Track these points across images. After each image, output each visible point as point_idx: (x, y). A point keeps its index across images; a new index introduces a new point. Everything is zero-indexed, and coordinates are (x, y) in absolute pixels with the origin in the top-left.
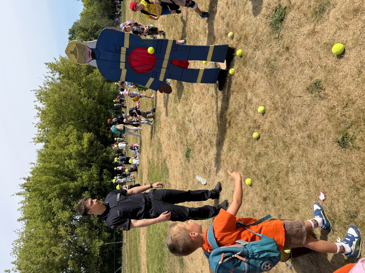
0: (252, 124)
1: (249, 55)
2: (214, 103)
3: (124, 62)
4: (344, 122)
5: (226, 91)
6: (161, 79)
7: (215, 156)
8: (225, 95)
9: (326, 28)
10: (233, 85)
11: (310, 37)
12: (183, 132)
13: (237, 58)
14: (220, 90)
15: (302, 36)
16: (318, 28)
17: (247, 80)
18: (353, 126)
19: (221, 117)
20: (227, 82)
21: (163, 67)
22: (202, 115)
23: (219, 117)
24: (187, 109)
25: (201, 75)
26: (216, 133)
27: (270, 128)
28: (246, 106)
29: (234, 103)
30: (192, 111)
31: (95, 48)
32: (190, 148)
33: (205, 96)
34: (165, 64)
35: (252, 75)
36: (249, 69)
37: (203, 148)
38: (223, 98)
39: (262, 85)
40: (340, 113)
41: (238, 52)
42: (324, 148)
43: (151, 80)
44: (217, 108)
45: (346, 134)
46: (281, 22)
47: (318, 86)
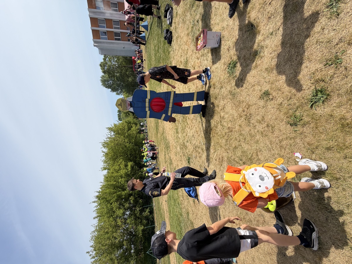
0: (227, 131)
2: (200, 126)
3: (148, 107)
4: (291, 109)
5: (207, 117)
6: (169, 114)
7: (206, 157)
8: (207, 119)
9: (264, 61)
12: (184, 148)
14: (203, 117)
18: (299, 109)
20: (207, 112)
21: (169, 107)
22: (194, 135)
23: (205, 133)
24: (185, 134)
25: (191, 109)
26: (205, 143)
28: (221, 121)
30: (188, 134)
31: (132, 101)
32: (190, 157)
34: (171, 105)
37: (198, 155)
38: (206, 121)
39: (229, 108)
40: (287, 104)
43: (164, 115)
44: (203, 128)
45: (295, 116)
46: (234, 69)
47: (267, 94)
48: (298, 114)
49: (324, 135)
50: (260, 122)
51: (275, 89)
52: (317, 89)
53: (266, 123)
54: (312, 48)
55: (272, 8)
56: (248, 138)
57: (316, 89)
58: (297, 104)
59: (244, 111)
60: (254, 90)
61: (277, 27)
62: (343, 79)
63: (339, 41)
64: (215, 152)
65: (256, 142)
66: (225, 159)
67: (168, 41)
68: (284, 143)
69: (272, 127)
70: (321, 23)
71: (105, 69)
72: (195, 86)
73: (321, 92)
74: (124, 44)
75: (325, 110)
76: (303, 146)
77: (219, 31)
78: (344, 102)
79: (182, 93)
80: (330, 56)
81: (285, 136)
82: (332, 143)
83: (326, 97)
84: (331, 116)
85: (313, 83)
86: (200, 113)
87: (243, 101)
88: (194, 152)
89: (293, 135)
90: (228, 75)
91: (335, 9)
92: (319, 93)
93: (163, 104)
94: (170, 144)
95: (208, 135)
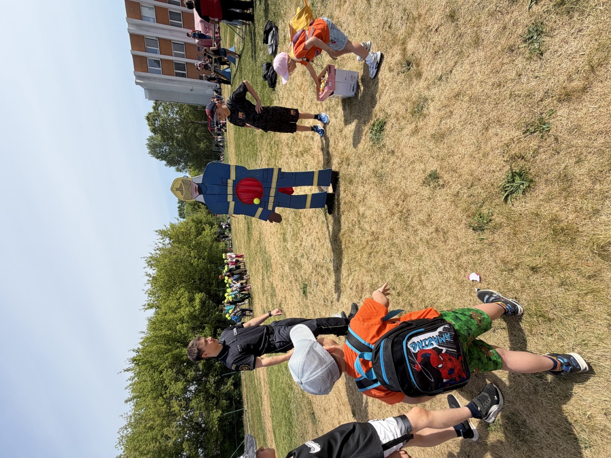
0: (370, 238)
1: (353, 173)
2: (325, 229)
3: (231, 195)
4: (474, 202)
5: (336, 213)
6: (270, 208)
7: (334, 284)
8: (335, 218)
10: (342, 205)
11: (414, 135)
12: (296, 268)
14: (329, 214)
15: (405, 138)
19: (335, 240)
21: (271, 195)
22: (314, 246)
23: (332, 241)
24: (297, 244)
25: (309, 200)
26: (332, 259)
28: (360, 221)
29: (346, 223)
30: (303, 244)
31: (201, 182)
32: (306, 283)
34: (273, 192)
35: (361, 190)
36: (357, 185)
37: (320, 279)
38: (335, 221)
39: (373, 198)
43: (260, 210)
44: (329, 233)
45: (480, 214)
46: (380, 133)
47: (434, 176)
48: (485, 211)
49: (527, 246)
50: (424, 224)
51: (447, 169)
52: (514, 171)
53: (434, 226)
54: (504, 105)
55: (440, 37)
56: (405, 251)
57: (512, 170)
58: (484, 195)
59: (397, 205)
60: (413, 170)
61: (449, 69)
62: (552, 156)
63: (544, 96)
64: (349, 275)
65: (418, 258)
66: (367, 287)
67: (270, 82)
68: (464, 259)
69: (445, 233)
70: (516, 65)
71: (156, 125)
72: (316, 161)
73: (520, 175)
74: (192, 83)
75: (527, 205)
76: (494, 265)
77: (355, 70)
78: (555, 192)
79: (293, 171)
80: (532, 118)
81: (465, 248)
82: (538, 261)
83: (527, 185)
84: (537, 215)
85: (507, 161)
86: (324, 207)
87: (396, 189)
88: (313, 275)
89: (477, 247)
90: (371, 143)
91: (536, 45)
92: (517, 178)
93: (258, 189)
94: (272, 261)
95: (338, 245)
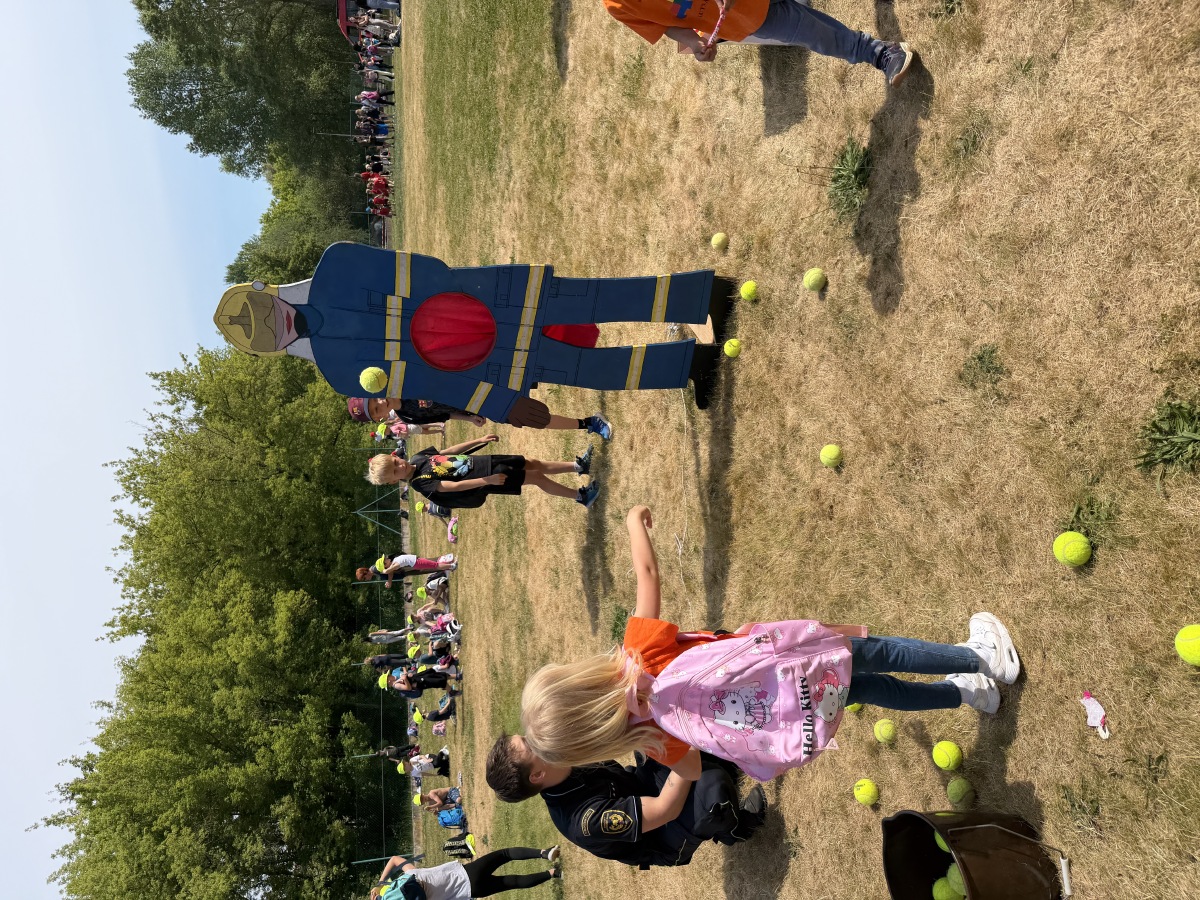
1: (777, 293)
2: (686, 450)
3: (397, 341)
4: (1079, 465)
5: (721, 409)
6: (515, 383)
8: (717, 423)
9: (988, 194)
10: (739, 389)
11: (949, 223)
13: (744, 307)
14: (700, 408)
15: (925, 224)
16: (968, 194)
17: (778, 368)
18: (1108, 474)
19: (712, 491)
20: (719, 381)
21: (517, 347)
23: (705, 494)
25: (637, 363)
26: (701, 546)
27: (863, 512)
28: (784, 448)
29: (747, 445)
30: (623, 483)
31: (305, 302)
32: (625, 605)
33: (658, 431)
34: (524, 337)
35: (793, 351)
36: (783, 335)
38: (715, 431)
39: (825, 381)
40: (1065, 440)
41: (746, 289)
42: (1032, 555)
43: (484, 389)
44: (698, 464)
45: (1090, 503)
47: (989, 364)
48: (1102, 496)
50: (954, 499)
52: (1176, 401)
56: (900, 567)
58: (1103, 452)
61: (1051, 47)
71: (162, 7)
73: (1192, 417)
86: (686, 387)
87: (888, 374)
90: (833, 214)
92: (1184, 422)
95: (721, 509)
